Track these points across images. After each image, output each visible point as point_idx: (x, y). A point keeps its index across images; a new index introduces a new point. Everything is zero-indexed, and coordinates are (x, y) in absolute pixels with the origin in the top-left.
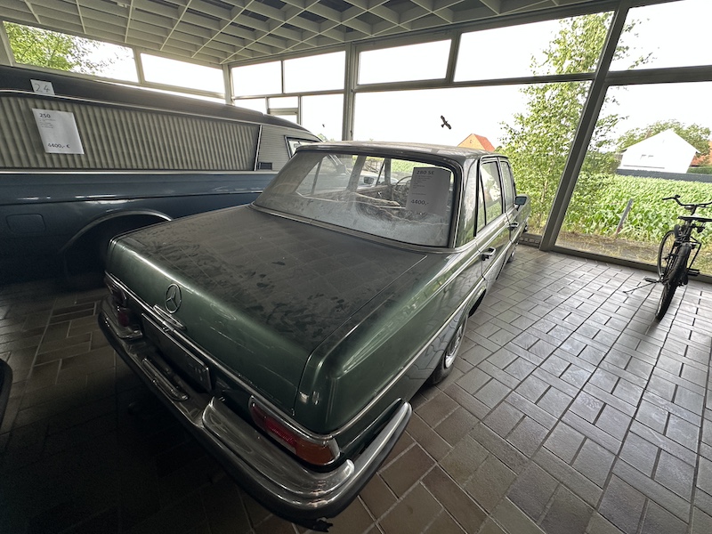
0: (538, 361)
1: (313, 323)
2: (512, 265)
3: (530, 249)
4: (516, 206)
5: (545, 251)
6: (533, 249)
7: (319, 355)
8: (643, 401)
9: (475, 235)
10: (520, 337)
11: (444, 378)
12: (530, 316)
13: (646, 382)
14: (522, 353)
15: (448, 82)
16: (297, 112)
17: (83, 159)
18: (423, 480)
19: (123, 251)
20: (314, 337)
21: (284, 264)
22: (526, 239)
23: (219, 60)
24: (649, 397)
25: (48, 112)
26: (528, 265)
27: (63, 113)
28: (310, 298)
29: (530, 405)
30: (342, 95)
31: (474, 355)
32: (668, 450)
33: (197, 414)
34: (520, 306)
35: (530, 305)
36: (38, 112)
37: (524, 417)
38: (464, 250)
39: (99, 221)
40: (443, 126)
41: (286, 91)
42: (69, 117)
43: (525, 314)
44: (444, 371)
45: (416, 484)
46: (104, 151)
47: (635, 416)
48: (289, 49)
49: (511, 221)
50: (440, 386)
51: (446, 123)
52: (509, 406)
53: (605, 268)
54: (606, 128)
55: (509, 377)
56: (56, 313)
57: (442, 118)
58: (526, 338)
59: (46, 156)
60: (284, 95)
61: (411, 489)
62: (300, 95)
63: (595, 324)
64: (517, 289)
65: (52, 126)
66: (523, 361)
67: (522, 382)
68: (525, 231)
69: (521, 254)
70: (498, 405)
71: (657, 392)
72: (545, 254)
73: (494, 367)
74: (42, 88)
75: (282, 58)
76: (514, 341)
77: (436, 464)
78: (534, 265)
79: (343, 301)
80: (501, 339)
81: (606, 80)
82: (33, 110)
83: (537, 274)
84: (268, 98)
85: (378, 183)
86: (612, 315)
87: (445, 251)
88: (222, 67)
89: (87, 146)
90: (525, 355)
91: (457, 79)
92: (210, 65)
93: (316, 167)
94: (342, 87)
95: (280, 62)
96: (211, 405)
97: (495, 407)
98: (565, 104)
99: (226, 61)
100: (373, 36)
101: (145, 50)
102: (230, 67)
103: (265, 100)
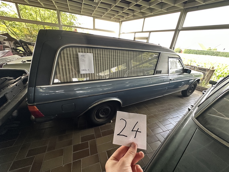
16: (147, 38)
17: (93, 75)
25: (84, 54)
27: (89, 54)
36: (80, 54)
42: (91, 55)
60: (142, 32)
62: (150, 32)
65: (84, 61)
82: (78, 53)
92: (116, 21)
100: (204, 4)
101: (97, 18)
102: (122, 21)
103: (134, 34)
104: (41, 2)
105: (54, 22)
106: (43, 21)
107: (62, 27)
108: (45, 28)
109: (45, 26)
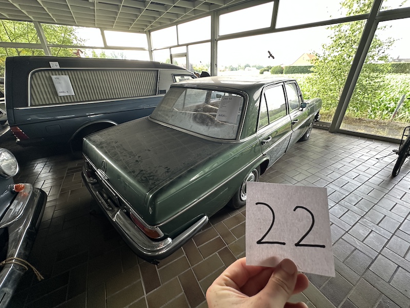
4: (301, 109)
5: (332, 133)
6: (325, 131)
7: (150, 193)
8: (358, 223)
9: (256, 131)
12: (306, 173)
13: (365, 213)
15: (272, 29)
16: (186, 55)
17: (74, 97)
18: (218, 253)
19: (87, 144)
21: (150, 151)
22: (321, 125)
23: (143, 29)
24: (363, 222)
25: (58, 76)
27: (64, 76)
30: (210, 43)
32: (361, 250)
33: (113, 216)
36: (54, 77)
39: (84, 126)
40: (269, 57)
41: (180, 44)
42: (67, 77)
43: (303, 172)
45: (214, 254)
46: (83, 92)
47: (348, 231)
48: (179, 19)
51: (271, 55)
53: (370, 143)
54: (386, 47)
56: (69, 169)
57: (269, 52)
59: (59, 98)
60: (179, 46)
61: (211, 256)
62: (187, 45)
63: (347, 179)
65: (60, 83)
71: (370, 219)
74: (54, 65)
75: (177, 24)
77: (227, 246)
79: (169, 169)
81: (376, 18)
82: (52, 76)
84: (170, 48)
86: (361, 173)
88: (145, 32)
89: (76, 91)
91: (277, 27)
92: (139, 32)
93: (184, 92)
94: (209, 38)
95: (176, 26)
96: (118, 213)
98: (355, 34)
99: (147, 28)
100: (225, 5)
101: (106, 29)
102: (150, 32)
103: (169, 49)
104: (4, 13)
105: (34, 42)
106: (14, 41)
107: (49, 49)
108: (19, 53)
109: (19, 49)
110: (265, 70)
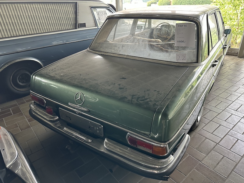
0: (242, 115)
1: (151, 101)
2: (223, 67)
3: (232, 57)
4: (225, 35)
6: (234, 57)
7: (158, 113)
9: (209, 55)
10: (232, 105)
11: (197, 127)
12: (236, 94)
14: (233, 112)
18: (196, 169)
20: (154, 106)
21: (125, 79)
26: (232, 67)
28: (145, 91)
29: (240, 135)
31: (209, 116)
33: (100, 145)
34: (230, 89)
35: (236, 88)
37: (237, 140)
38: (204, 63)
43: (233, 93)
44: (197, 123)
45: (193, 170)
49: (223, 44)
50: (195, 131)
52: (230, 136)
55: (228, 124)
58: (235, 105)
61: (191, 172)
64: (228, 80)
66: (234, 116)
67: (235, 125)
68: (229, 47)
69: (228, 60)
70: (225, 136)
72: (241, 59)
73: (220, 120)
76: (229, 107)
77: (200, 162)
78: (235, 66)
79: (159, 91)
80: (222, 106)
83: (238, 71)
85: (145, 28)
87: (196, 64)
90: (235, 113)
93: (114, 28)
96: (106, 141)
97: (224, 137)
110: (152, 3)
